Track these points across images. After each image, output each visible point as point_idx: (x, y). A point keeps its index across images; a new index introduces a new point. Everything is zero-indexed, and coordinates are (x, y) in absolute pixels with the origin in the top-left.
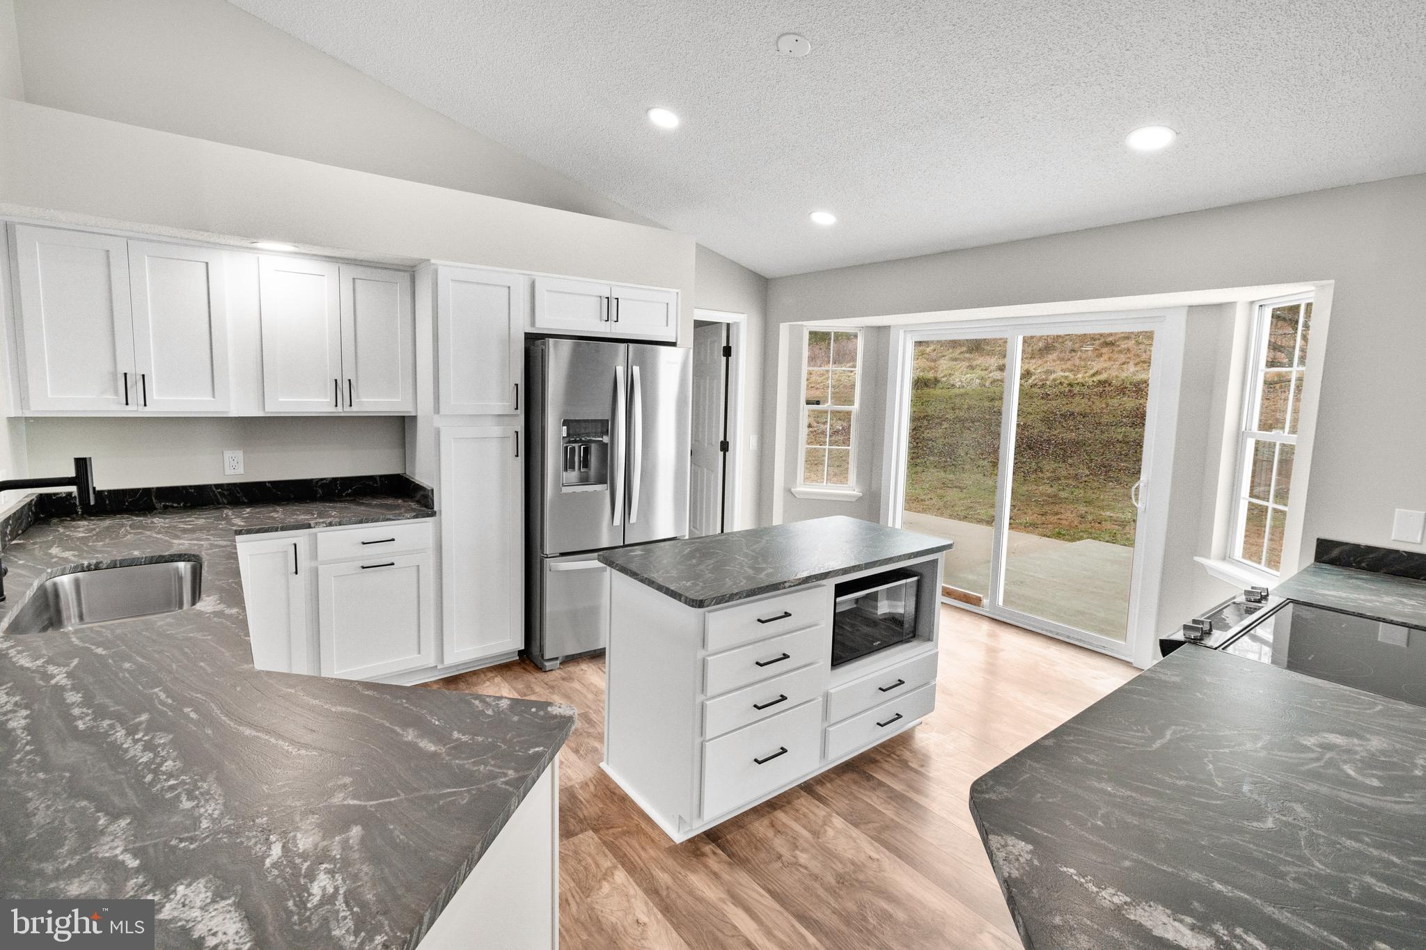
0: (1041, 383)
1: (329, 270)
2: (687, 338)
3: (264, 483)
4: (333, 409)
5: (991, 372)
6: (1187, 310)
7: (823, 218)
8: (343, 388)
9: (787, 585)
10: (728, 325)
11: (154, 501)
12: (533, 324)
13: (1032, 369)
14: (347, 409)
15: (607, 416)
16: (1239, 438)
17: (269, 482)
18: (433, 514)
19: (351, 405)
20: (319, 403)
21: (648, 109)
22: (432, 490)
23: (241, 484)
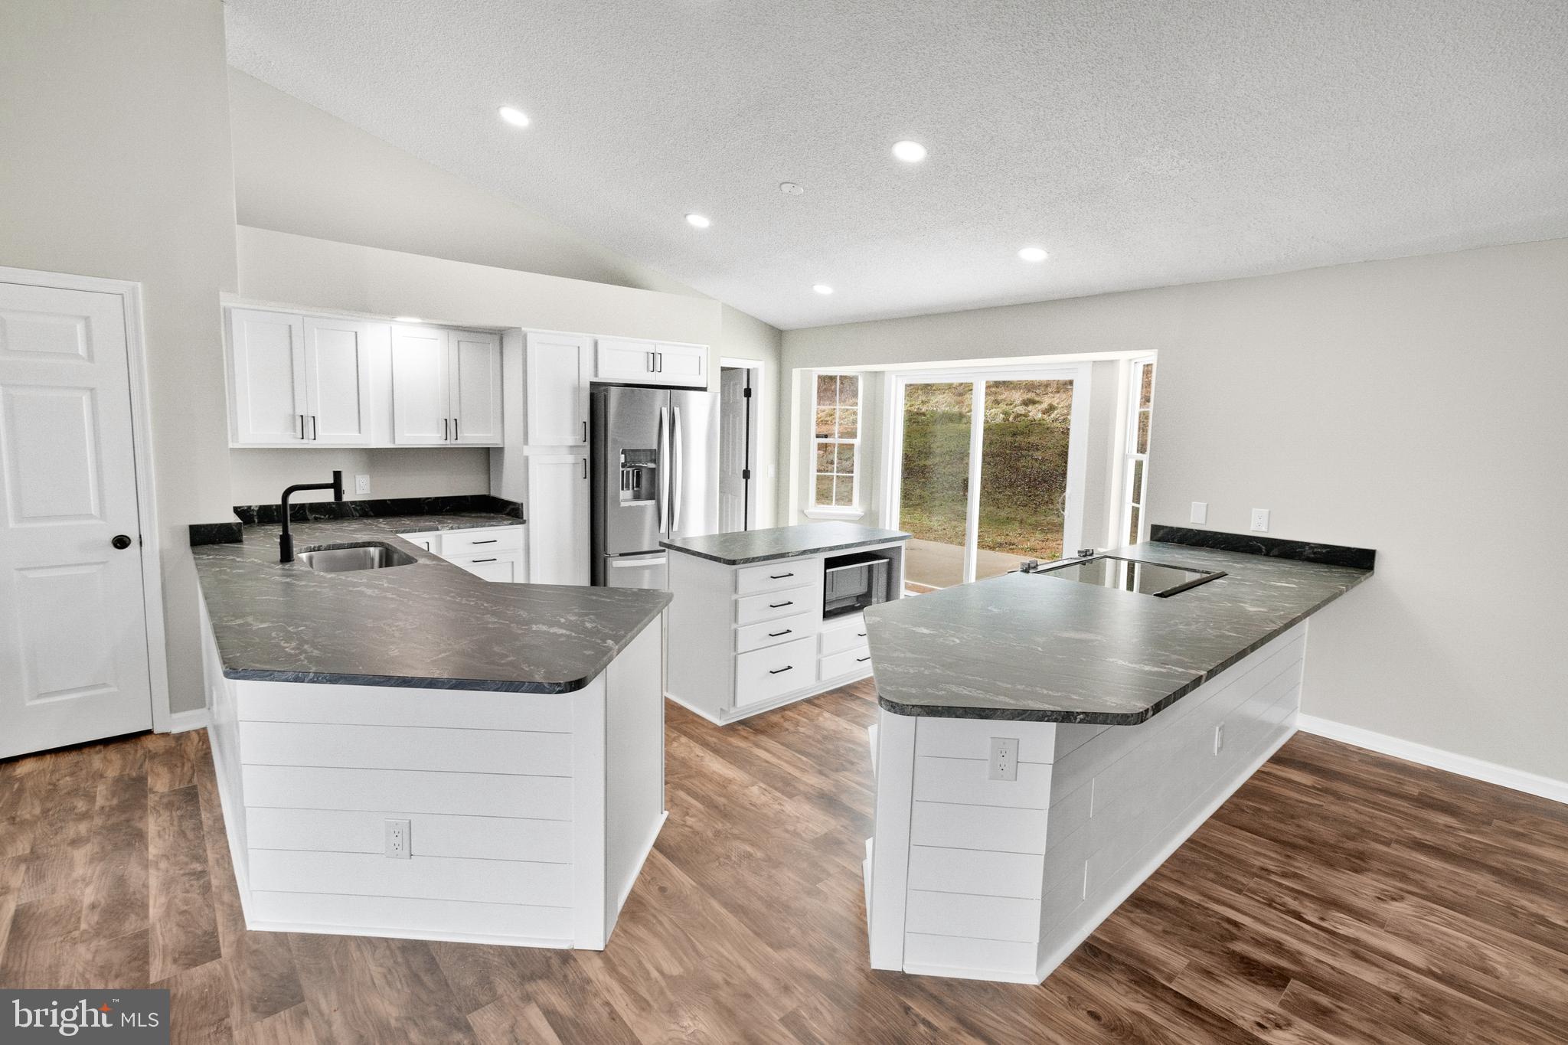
0: (1062, 418)
1: (441, 335)
2: (715, 384)
3: (385, 501)
4: (444, 442)
5: (1015, 407)
6: (1091, 365)
7: (823, 290)
8: (451, 425)
9: (790, 554)
10: (748, 370)
11: (308, 513)
12: (596, 375)
13: (1055, 404)
14: (454, 442)
15: (655, 447)
16: (1125, 458)
17: (389, 500)
18: (524, 522)
19: (457, 439)
20: (432, 438)
21: (686, 216)
22: (522, 504)
23: (369, 501)
